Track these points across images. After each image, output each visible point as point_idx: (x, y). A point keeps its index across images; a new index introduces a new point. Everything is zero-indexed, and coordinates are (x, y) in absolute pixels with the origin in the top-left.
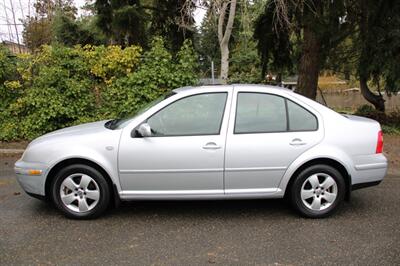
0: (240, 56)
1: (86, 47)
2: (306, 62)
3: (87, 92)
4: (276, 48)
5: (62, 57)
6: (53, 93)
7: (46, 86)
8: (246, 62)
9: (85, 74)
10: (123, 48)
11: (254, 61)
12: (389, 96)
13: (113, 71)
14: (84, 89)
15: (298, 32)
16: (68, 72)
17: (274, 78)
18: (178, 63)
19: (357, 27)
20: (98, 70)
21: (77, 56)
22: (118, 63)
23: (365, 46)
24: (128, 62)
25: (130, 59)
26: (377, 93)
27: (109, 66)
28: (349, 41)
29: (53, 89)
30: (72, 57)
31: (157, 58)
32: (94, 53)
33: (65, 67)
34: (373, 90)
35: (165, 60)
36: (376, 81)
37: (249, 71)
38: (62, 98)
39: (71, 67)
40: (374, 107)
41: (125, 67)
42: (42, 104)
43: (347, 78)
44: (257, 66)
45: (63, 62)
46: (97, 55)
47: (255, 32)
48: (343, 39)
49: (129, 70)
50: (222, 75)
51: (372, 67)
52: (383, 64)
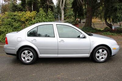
0: (68, 13)
1: (19, 12)
2: (88, 15)
3: (20, 26)
4: (79, 10)
5: (12, 16)
6: (9, 27)
7: (7, 25)
8: (70, 15)
9: (19, 21)
10: (31, 12)
11: (73, 15)
12: (113, 24)
13: (28, 19)
14: (19, 26)
15: (85, 6)
16: (13, 20)
17: (79, 20)
18: (48, 16)
19: (103, 3)
20: (23, 19)
21: (16, 15)
22: (29, 17)
23: (106, 9)
24: (32, 16)
25: (33, 15)
26: (110, 23)
27: (27, 18)
28: (101, 8)
29: (9, 26)
30: (15, 16)
31: (41, 15)
32: (21, 14)
33: (13, 19)
34: (109, 22)
35: (44, 15)
36: (109, 20)
37: (71, 18)
38: (12, 28)
39: (15, 19)
40: (109, 27)
41: (32, 18)
42: (5, 31)
43: (101, 19)
44: (73, 16)
45: (12, 17)
46: (23, 15)
47: (72, 6)
48: (99, 7)
49: (33, 19)
50: (62, 19)
51: (108, 15)
52: (111, 14)
